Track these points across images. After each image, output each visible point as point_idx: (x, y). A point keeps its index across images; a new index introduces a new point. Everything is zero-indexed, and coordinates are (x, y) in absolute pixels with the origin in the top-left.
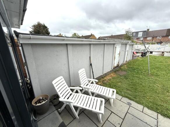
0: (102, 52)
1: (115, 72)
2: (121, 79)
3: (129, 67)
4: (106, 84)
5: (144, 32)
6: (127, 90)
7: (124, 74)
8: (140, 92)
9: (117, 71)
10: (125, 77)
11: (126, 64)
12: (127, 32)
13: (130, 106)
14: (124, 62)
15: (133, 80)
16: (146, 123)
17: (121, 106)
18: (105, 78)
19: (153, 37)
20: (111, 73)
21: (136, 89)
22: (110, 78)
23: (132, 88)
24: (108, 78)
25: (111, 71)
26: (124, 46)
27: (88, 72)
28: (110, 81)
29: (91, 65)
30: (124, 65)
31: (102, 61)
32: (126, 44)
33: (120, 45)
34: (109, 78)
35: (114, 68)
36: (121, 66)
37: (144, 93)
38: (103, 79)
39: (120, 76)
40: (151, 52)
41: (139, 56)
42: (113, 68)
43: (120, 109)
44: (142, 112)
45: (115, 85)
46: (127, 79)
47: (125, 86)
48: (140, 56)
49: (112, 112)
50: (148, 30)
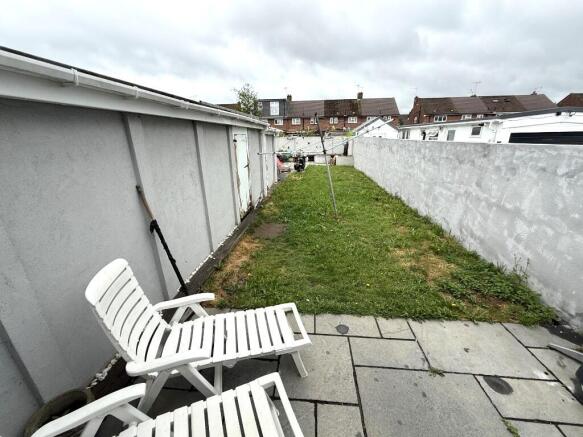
0: (192, 160)
1: (251, 232)
2: (279, 250)
3: (283, 207)
4: (241, 290)
5: (282, 102)
6: (314, 281)
7: (278, 230)
8: (344, 274)
9: (256, 226)
10: (287, 241)
11: (269, 199)
12: (243, 95)
13: (348, 337)
14: (263, 191)
15: (310, 244)
16: (407, 369)
17: (328, 353)
18: (229, 268)
19: (303, 119)
20: (241, 240)
21: (331, 271)
22: (245, 258)
23: (321, 269)
24: (237, 261)
25: (236, 233)
26: (255, 137)
27: (148, 266)
28: (250, 271)
29: (154, 226)
30: (266, 202)
31: (200, 200)
32: (259, 131)
33: (246, 132)
34: (239, 262)
35: (242, 220)
36: (260, 207)
37: (353, 274)
38: (223, 274)
39: (273, 241)
40: (311, 158)
41: (289, 170)
42: (239, 221)
43: (332, 371)
44: (382, 338)
45: (275, 282)
46: (294, 245)
47: (301, 272)
48: (293, 171)
49: (316, 402)
50: (289, 97)
